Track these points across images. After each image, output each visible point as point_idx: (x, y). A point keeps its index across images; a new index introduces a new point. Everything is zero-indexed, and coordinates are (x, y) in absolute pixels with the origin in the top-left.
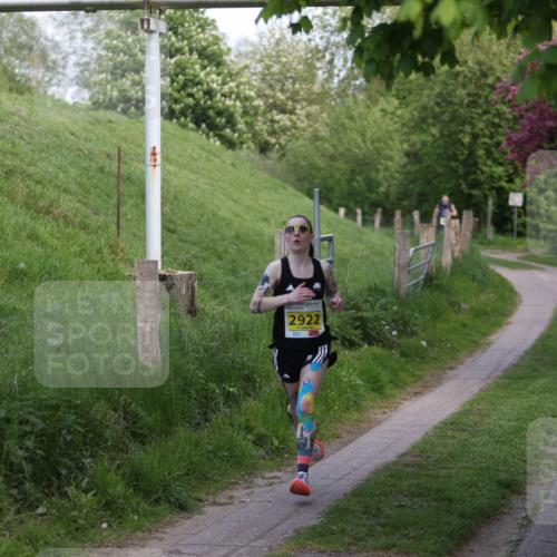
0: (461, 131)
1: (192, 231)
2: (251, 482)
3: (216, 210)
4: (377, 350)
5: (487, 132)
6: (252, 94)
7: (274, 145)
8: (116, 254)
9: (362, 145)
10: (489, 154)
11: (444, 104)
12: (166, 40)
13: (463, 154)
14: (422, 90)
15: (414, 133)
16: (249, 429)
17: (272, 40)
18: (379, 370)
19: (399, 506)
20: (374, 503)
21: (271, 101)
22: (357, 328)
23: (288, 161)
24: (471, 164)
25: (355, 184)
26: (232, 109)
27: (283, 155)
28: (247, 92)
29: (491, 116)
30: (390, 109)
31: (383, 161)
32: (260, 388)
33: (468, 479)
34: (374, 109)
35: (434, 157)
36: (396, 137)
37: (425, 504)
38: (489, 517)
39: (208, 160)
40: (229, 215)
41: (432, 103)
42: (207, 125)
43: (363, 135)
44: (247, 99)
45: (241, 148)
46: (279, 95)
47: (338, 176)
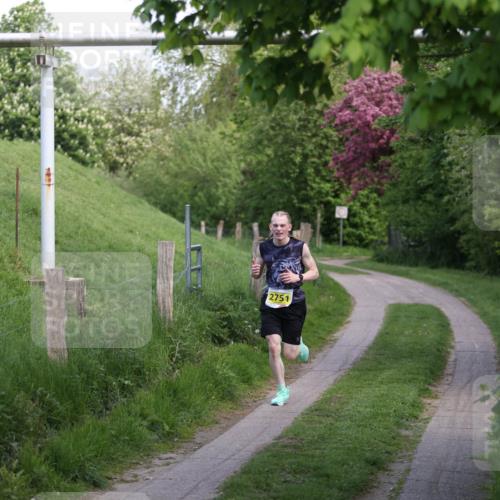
0: (293, 152)
1: (71, 241)
2: (151, 462)
3: (90, 223)
4: (243, 346)
5: (315, 153)
6: (103, 118)
7: (122, 164)
8: (15, 263)
9: (203, 164)
10: (317, 172)
11: (277, 128)
12: (25, 71)
13: (294, 172)
14: (258, 116)
15: (249, 154)
16: (144, 416)
17: (120, 70)
18: (247, 364)
19: (285, 482)
20: (263, 480)
21: (119, 124)
22: (224, 327)
23: (135, 178)
24: (302, 181)
25: (197, 199)
26: (84, 133)
27: (130, 173)
28: (98, 117)
29: (319, 138)
30: (228, 132)
31: (222, 179)
32: (149, 380)
33: (339, 459)
34: (213, 133)
35: (268, 175)
36: (234, 157)
37: (306, 480)
38: (362, 490)
39: (77, 179)
40: (101, 228)
41: (267, 127)
42: (62, 146)
43: (204, 155)
44: (98, 122)
45: (92, 167)
46: (126, 119)
47: (181, 191)
